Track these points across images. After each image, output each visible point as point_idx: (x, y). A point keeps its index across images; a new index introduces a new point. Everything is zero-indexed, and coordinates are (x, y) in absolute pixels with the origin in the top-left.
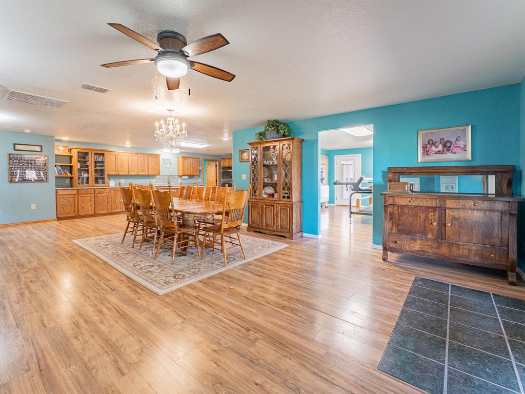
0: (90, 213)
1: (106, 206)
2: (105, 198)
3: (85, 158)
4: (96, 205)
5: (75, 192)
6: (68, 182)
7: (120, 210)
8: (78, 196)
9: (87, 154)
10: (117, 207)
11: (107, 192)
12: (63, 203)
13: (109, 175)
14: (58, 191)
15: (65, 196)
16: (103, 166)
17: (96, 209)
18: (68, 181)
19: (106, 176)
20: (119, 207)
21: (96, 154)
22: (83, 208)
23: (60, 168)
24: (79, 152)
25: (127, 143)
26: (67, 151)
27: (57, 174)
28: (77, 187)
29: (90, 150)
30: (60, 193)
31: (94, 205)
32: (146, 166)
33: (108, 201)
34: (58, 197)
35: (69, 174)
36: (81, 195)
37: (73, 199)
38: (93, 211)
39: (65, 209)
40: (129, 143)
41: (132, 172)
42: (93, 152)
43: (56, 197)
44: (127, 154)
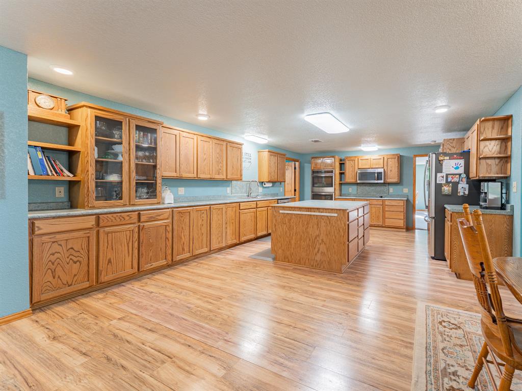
0: (129, 271)
1: (163, 249)
2: (162, 230)
3: (112, 136)
4: (142, 249)
5: (92, 222)
6: (62, 195)
7: (187, 255)
8: (98, 232)
9: (118, 124)
10: (183, 249)
11: (166, 216)
12: (53, 258)
13: (165, 179)
14: (37, 223)
15: (58, 236)
16: (155, 158)
17: (142, 260)
18: (61, 193)
19: (159, 181)
20: (186, 249)
21: (138, 128)
22: (110, 261)
23: (40, 155)
24: (97, 118)
25: (201, 112)
26: (63, 112)
27: (32, 173)
28: (93, 207)
29: (125, 116)
30: (43, 227)
31: (136, 251)
32: (225, 162)
33: (166, 238)
34: (36, 240)
35: (67, 173)
36: (107, 229)
37: (85, 241)
38: (136, 265)
39: (59, 272)
40: (205, 113)
41: (204, 173)
42: (134, 123)
43: (31, 242)
44: (195, 137)
